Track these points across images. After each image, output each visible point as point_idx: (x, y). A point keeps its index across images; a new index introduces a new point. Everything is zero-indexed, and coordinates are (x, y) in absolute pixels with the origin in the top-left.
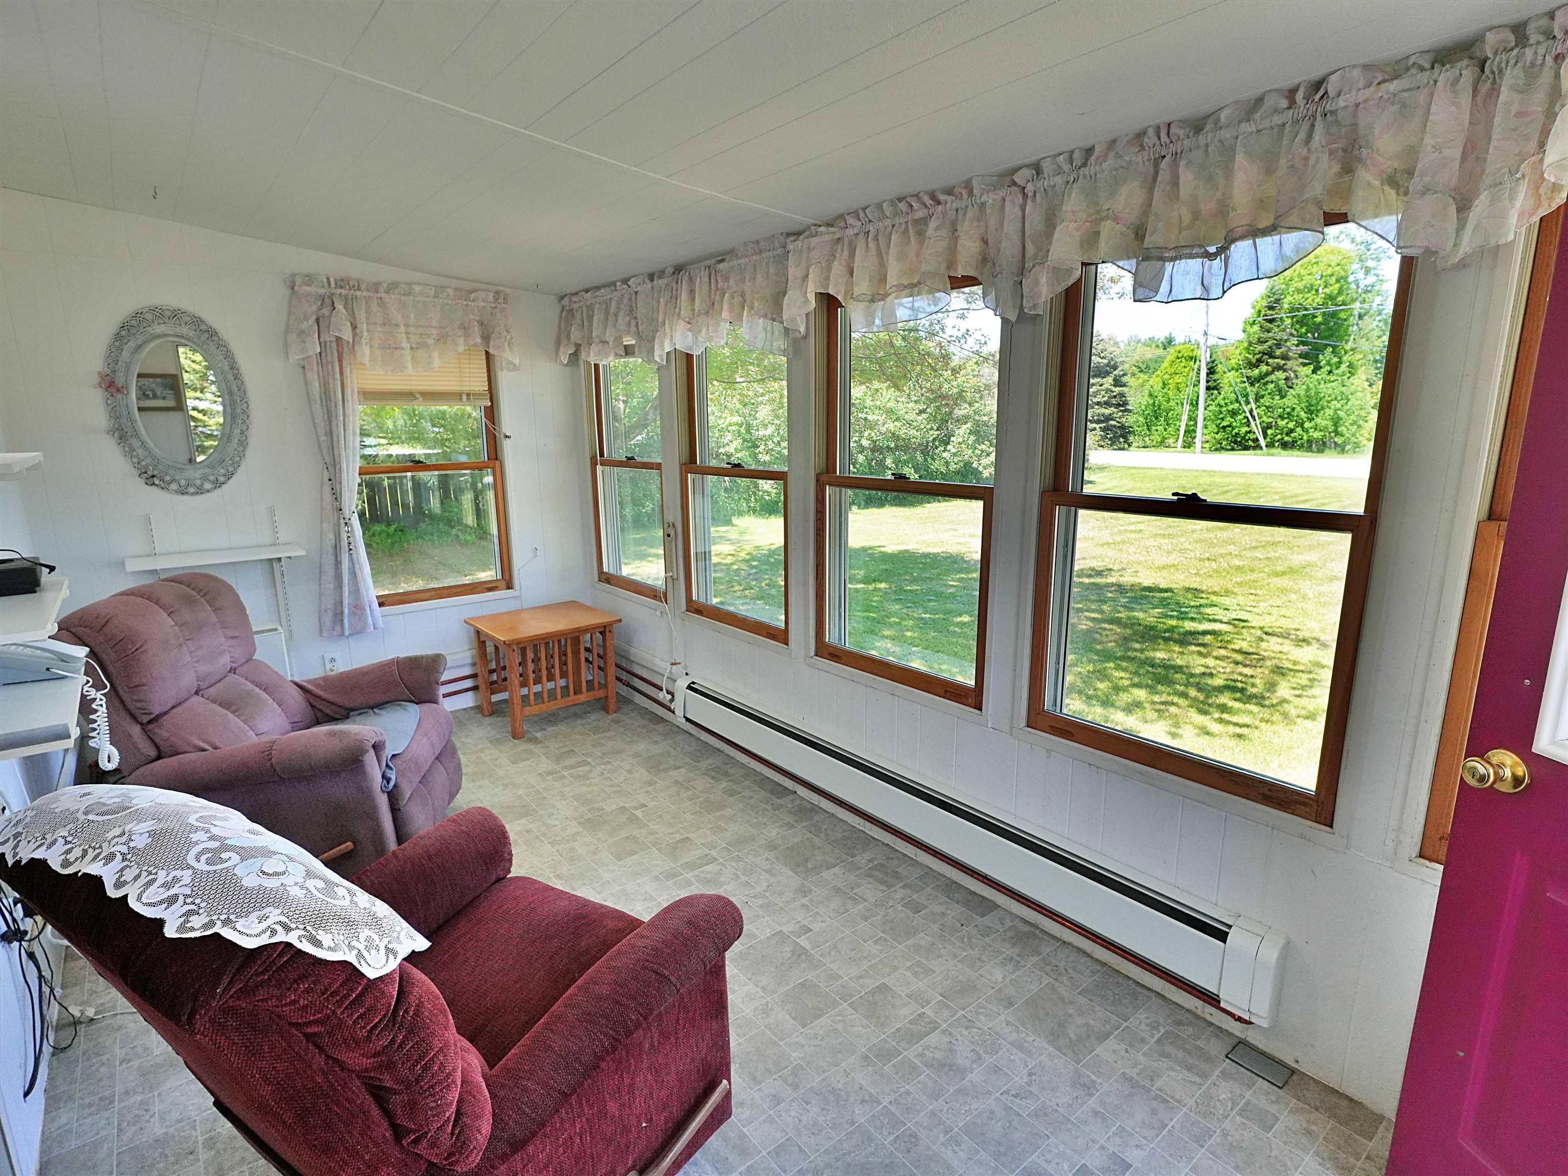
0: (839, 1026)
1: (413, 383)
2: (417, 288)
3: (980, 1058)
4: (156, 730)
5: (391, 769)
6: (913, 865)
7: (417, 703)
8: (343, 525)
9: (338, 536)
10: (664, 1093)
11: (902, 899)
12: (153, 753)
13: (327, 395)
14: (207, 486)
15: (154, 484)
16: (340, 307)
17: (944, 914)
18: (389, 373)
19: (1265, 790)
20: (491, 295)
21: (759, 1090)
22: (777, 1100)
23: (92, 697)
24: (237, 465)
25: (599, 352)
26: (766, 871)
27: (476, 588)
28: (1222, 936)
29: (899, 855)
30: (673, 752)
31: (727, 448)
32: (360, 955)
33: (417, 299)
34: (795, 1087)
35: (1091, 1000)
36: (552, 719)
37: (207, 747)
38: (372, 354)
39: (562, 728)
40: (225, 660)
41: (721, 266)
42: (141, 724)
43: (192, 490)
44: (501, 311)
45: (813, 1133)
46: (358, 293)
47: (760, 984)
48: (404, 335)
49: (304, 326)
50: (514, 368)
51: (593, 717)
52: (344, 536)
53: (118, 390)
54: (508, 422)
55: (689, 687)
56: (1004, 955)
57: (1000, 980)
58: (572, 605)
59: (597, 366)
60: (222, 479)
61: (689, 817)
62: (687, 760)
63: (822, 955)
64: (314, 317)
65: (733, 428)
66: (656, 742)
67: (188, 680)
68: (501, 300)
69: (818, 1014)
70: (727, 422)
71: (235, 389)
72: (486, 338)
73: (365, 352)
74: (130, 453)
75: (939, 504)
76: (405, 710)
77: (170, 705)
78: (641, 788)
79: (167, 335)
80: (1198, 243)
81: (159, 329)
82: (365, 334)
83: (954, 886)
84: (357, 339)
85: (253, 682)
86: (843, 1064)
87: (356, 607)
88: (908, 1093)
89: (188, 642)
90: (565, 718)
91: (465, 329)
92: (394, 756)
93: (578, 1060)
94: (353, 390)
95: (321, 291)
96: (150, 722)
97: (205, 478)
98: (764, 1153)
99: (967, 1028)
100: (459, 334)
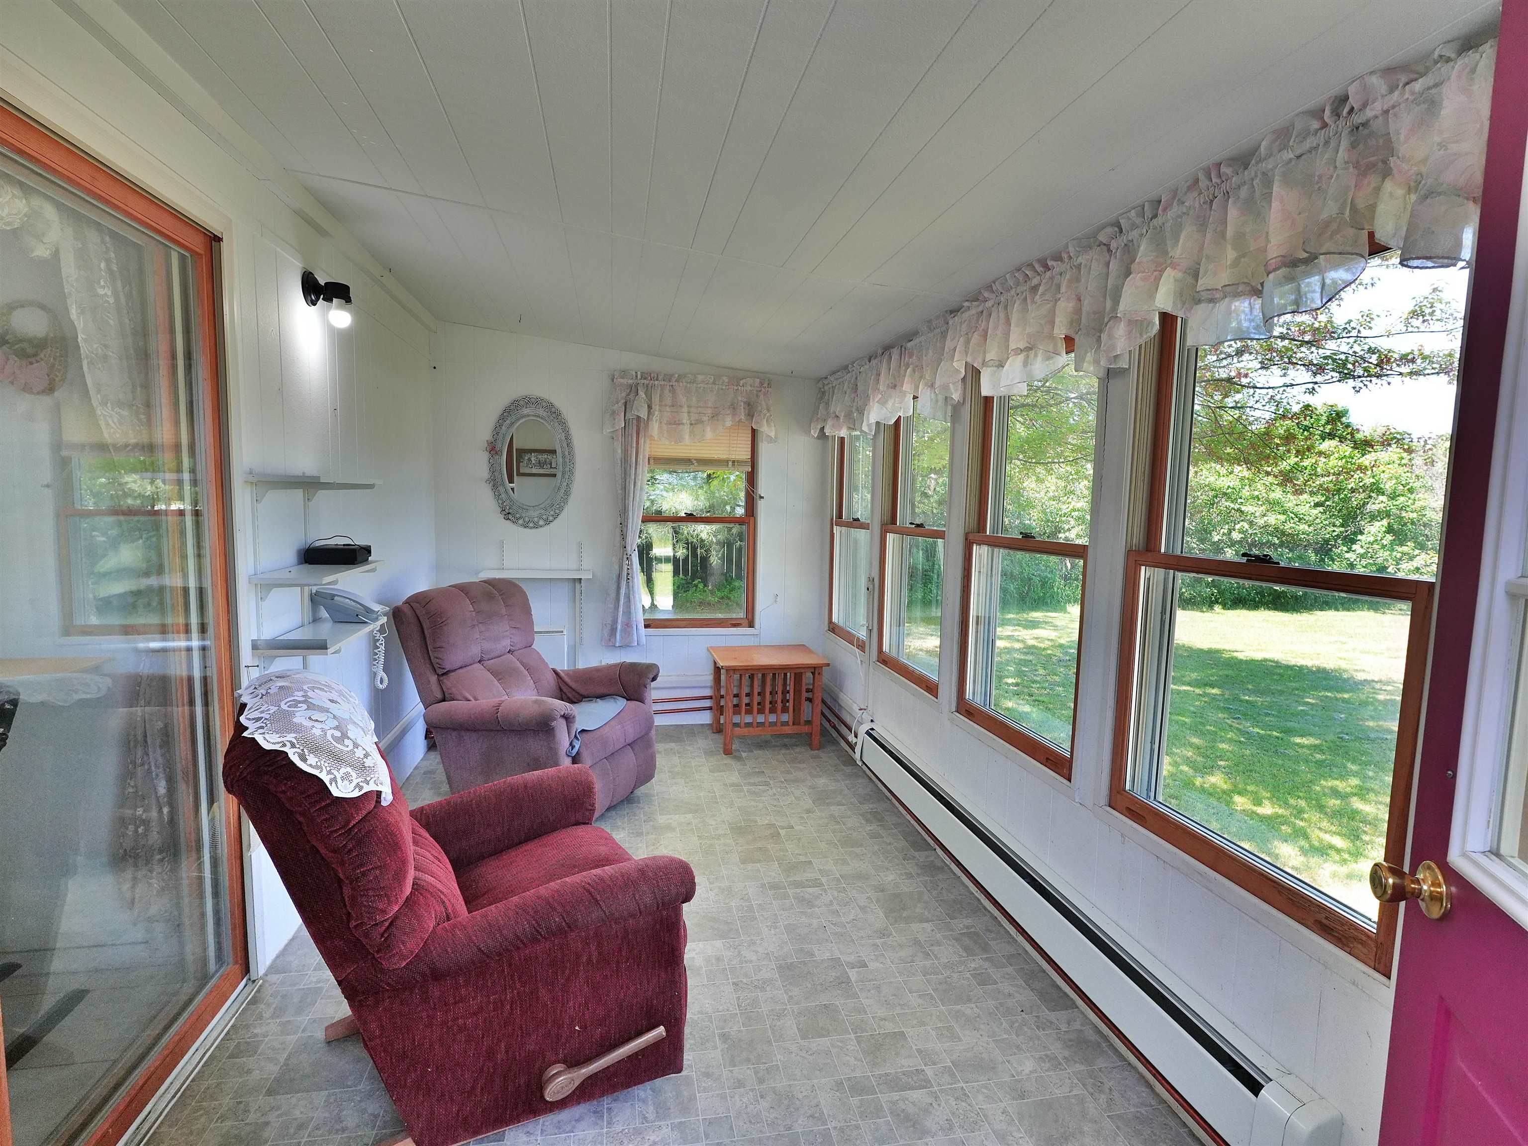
0: (834, 1051)
1: (692, 451)
2: (700, 377)
3: (951, 1128)
4: (445, 681)
5: (578, 740)
6: (1009, 943)
7: (627, 700)
8: (625, 559)
9: (621, 567)
10: (600, 1011)
11: (975, 969)
12: (439, 696)
13: (625, 460)
14: (541, 523)
15: (508, 519)
16: (642, 394)
17: (1010, 995)
18: (673, 443)
19: (1321, 917)
20: (758, 381)
21: (731, 1071)
22: (740, 1084)
23: (378, 638)
24: (561, 509)
25: (833, 426)
26: (860, 907)
27: (723, 622)
28: (1255, 1087)
29: (1002, 931)
30: (846, 792)
31: (1067, 534)
32: (334, 780)
33: (699, 386)
34: (761, 1081)
35: (1118, 1127)
36: (763, 745)
37: (470, 698)
38: (660, 427)
39: (767, 754)
40: (506, 643)
41: (909, 345)
42: (438, 675)
43: (531, 525)
44: (765, 394)
45: (750, 1122)
46: (656, 382)
47: (790, 994)
48: (686, 414)
49: (615, 407)
50: (771, 440)
51: (798, 750)
52: (625, 567)
53: (496, 453)
54: (763, 487)
55: (868, 733)
56: (1049, 1052)
57: (1027, 1071)
58: (801, 648)
59: (842, 440)
60: (551, 518)
61: (823, 846)
62: (854, 800)
63: (861, 990)
64: (623, 401)
65: (1077, 513)
66: (837, 781)
67: (475, 651)
68: (765, 385)
69: (822, 1033)
70: (1071, 507)
71: (567, 453)
72: (751, 415)
73: (654, 428)
74: (498, 496)
75: (1336, 613)
76: (616, 702)
77: (458, 665)
78: (798, 813)
79: (529, 416)
80: (1246, 280)
81: (526, 411)
82: (657, 413)
83: (1042, 974)
84: (651, 417)
85: (521, 662)
86: (816, 1081)
87: (627, 625)
88: (857, 1127)
89: (480, 625)
90: (775, 746)
91: (733, 407)
92: (583, 731)
93: (500, 931)
94: (644, 456)
95: (630, 382)
96: (443, 674)
97: (540, 518)
98: (701, 1118)
99: (957, 1099)
100: (728, 412)
